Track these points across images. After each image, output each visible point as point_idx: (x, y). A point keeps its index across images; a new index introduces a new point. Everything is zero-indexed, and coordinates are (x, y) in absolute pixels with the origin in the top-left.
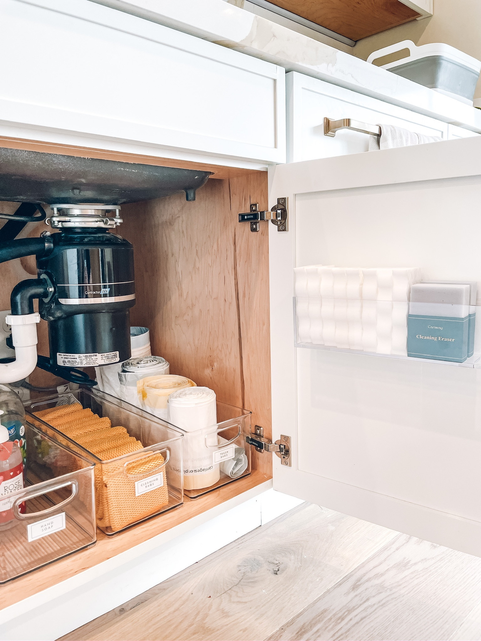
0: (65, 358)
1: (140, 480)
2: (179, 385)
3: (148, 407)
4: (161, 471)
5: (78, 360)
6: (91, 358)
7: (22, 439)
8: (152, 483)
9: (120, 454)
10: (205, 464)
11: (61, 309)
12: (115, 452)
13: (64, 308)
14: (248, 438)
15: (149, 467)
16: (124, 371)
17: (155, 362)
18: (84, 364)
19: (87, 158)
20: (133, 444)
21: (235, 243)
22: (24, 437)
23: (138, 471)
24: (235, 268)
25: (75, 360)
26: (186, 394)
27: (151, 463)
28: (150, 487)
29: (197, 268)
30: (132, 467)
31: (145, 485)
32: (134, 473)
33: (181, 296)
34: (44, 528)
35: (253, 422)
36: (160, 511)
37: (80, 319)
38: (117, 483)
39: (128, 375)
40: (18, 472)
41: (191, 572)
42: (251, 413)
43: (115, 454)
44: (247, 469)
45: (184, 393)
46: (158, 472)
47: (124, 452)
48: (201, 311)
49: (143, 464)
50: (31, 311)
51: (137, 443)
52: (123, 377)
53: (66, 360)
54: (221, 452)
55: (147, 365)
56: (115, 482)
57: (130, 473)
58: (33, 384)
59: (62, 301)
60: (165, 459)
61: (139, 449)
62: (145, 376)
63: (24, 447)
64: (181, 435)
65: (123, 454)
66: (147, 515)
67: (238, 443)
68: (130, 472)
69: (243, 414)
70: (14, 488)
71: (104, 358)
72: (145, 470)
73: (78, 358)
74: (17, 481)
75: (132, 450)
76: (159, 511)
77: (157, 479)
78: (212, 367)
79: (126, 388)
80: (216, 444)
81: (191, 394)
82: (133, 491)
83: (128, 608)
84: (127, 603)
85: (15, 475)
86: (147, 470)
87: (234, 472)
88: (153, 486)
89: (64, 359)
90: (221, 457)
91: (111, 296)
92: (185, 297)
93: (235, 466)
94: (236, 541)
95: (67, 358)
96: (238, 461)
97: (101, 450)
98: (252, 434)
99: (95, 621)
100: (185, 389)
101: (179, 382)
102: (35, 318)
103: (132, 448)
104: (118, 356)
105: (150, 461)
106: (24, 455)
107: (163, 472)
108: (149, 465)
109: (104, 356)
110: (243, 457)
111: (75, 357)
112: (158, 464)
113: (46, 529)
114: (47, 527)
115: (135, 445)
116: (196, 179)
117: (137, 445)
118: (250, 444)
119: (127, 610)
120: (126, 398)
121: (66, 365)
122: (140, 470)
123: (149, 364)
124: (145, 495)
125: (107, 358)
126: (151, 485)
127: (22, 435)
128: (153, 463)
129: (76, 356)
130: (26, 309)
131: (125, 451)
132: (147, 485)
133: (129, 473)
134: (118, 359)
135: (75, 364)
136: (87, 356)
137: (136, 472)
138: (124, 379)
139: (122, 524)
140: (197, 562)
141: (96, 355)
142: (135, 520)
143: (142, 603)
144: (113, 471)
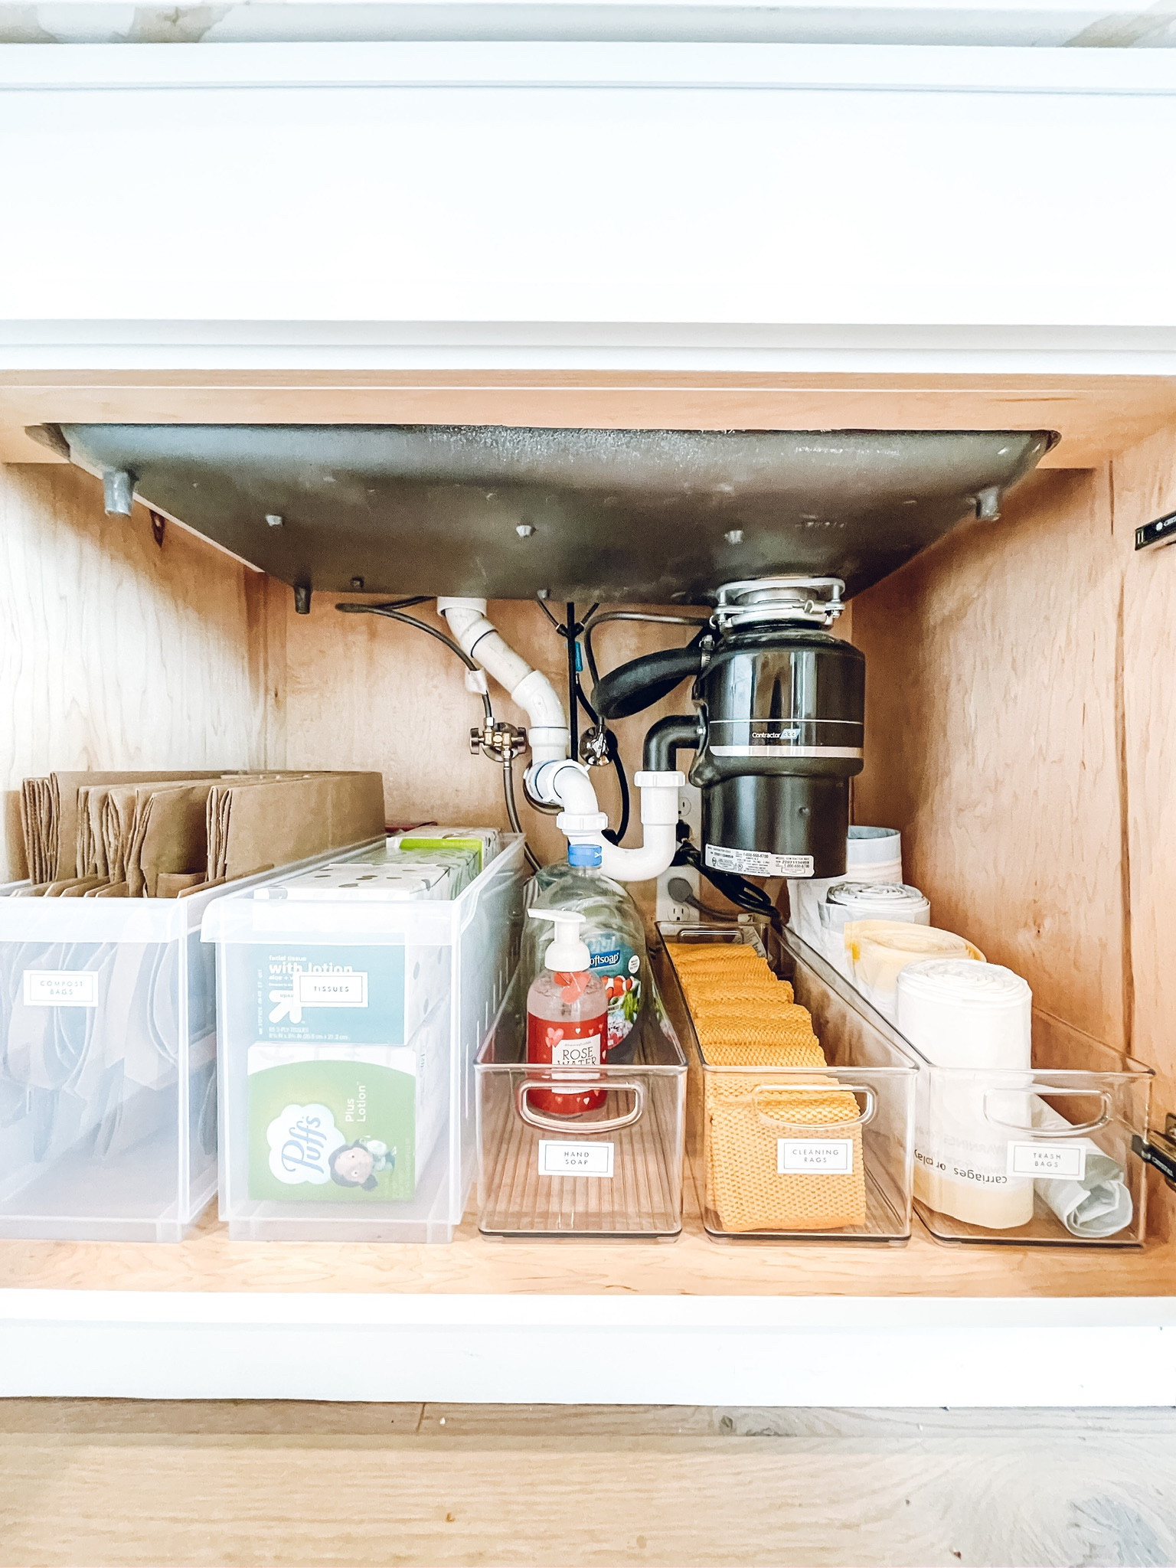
0: (716, 854)
1: (790, 1137)
2: (940, 950)
3: (860, 981)
4: (849, 1137)
5: (735, 860)
6: (756, 861)
7: (632, 978)
8: (822, 1156)
9: (771, 1061)
10: (985, 1163)
11: (713, 765)
12: (762, 1054)
13: (717, 762)
14: (1137, 1139)
15: (815, 1116)
16: (829, 901)
17: (897, 893)
18: (744, 869)
19: (728, 431)
20: (804, 1049)
21: (1120, 615)
22: (636, 976)
23: (787, 1116)
24: (1118, 677)
25: (731, 859)
26: (946, 972)
27: (824, 1109)
28: (815, 1165)
29: (1013, 696)
30: (775, 1101)
31: (804, 1156)
32: (776, 1116)
33: (973, 764)
34: (570, 1158)
35: (1158, 1099)
36: (842, 1232)
37: (747, 788)
38: (735, 1124)
39: (834, 908)
40: (591, 1032)
41: (921, 1427)
42: (1152, 1072)
43: (760, 1059)
44: (1132, 1228)
45: (941, 969)
46: (841, 1136)
47: (780, 1060)
48: (1015, 796)
49: (802, 1104)
50: (672, 767)
51: (814, 1051)
52: (825, 910)
53: (717, 858)
54: (1038, 1151)
55: (878, 896)
56: (730, 1121)
57: (767, 1113)
58: (707, 903)
59: (715, 750)
60: (862, 1111)
61: (815, 1064)
62: (868, 916)
63: (635, 993)
64: (913, 1065)
65: (779, 1064)
66: (806, 1228)
67: (1105, 1142)
68: (767, 1110)
69: (1126, 1068)
70: (580, 1059)
71: (781, 864)
72: (804, 1119)
73: (734, 857)
74: (586, 1046)
75: (799, 1063)
76: (840, 1229)
77: (836, 1153)
78: (1039, 926)
79: (829, 934)
80: (1026, 1121)
81: (959, 974)
82: (774, 1157)
83: (742, 1427)
84: (744, 1411)
85: (585, 1035)
86: (811, 1122)
87: (1082, 1219)
88: (821, 1165)
89: (715, 856)
90: (1037, 1164)
91: (808, 743)
92: (981, 767)
93: (1087, 1202)
94: (1079, 1413)
95: (718, 854)
96: (1098, 1193)
97: (738, 1040)
98: (1152, 1133)
99: (668, 1410)
100: (950, 961)
101: (945, 945)
102: (677, 778)
103: (800, 1057)
104: (812, 864)
105: (822, 1103)
106: (633, 1007)
107: (854, 1140)
108: (818, 1110)
109: (781, 861)
110: (1117, 1186)
111: (731, 854)
112: (841, 1118)
113: (573, 1162)
114: (577, 1159)
115: (807, 1053)
116: (1002, 456)
117: (812, 1054)
118: (1146, 1160)
119: (738, 1432)
120: (829, 955)
121: (717, 868)
122: (794, 1116)
123: (885, 895)
124: (801, 1176)
125: (787, 864)
126: (818, 1160)
127: (633, 971)
128: (827, 1109)
129: (733, 852)
130: (664, 763)
131: (783, 1058)
132: (809, 1157)
133: (765, 1111)
134: (810, 872)
135: (729, 867)
136: (750, 855)
137: (782, 1116)
138: (826, 916)
139: (740, 1222)
140: (945, 1408)
141: (767, 856)
142: (773, 1225)
143: (776, 1434)
144: (737, 1094)
